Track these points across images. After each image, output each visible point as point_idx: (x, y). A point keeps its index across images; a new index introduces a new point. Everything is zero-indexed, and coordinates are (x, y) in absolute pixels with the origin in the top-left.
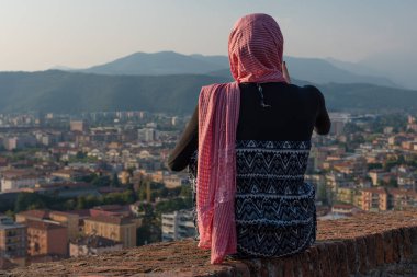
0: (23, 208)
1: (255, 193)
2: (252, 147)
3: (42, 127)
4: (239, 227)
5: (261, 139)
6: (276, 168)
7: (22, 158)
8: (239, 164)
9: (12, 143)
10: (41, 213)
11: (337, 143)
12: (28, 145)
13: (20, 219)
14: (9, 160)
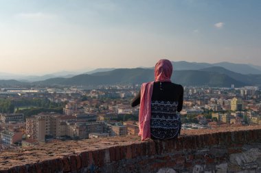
0: (126, 120)
1: (158, 118)
2: (156, 103)
3: (134, 90)
4: (151, 129)
5: (160, 100)
6: (165, 110)
7: (126, 101)
8: (152, 108)
9: (123, 95)
10: (132, 122)
11: (252, 98)
12: (129, 96)
13: (125, 124)
14: (121, 102)
